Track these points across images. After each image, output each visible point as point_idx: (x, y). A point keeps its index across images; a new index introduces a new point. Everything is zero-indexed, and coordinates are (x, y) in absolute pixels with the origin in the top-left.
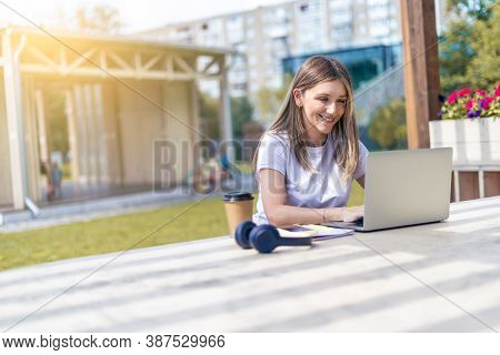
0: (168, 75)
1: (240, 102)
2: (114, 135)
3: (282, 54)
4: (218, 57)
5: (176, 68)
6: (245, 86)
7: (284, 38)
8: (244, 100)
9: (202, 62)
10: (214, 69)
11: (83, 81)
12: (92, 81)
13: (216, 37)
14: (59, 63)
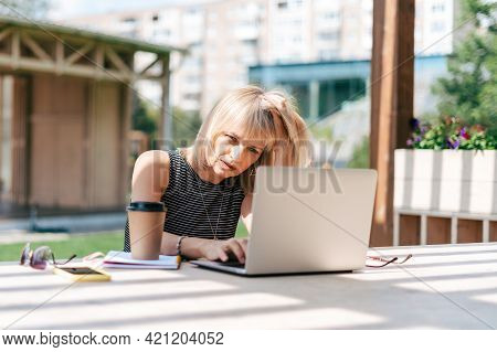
0: (97, 72)
1: (191, 116)
3: (251, 60)
4: (163, 56)
5: (108, 65)
6: (198, 97)
7: (254, 42)
8: (197, 114)
9: (143, 60)
10: (157, 70)
12: (3, 72)
13: (168, 33)
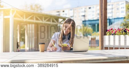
0: (51, 23)
2: (36, 37)
3: (84, 20)
4: (64, 19)
5: (53, 21)
7: (84, 16)
9: (60, 20)
11: (30, 23)
12: (32, 23)
13: (66, 14)
14: (23, 18)
